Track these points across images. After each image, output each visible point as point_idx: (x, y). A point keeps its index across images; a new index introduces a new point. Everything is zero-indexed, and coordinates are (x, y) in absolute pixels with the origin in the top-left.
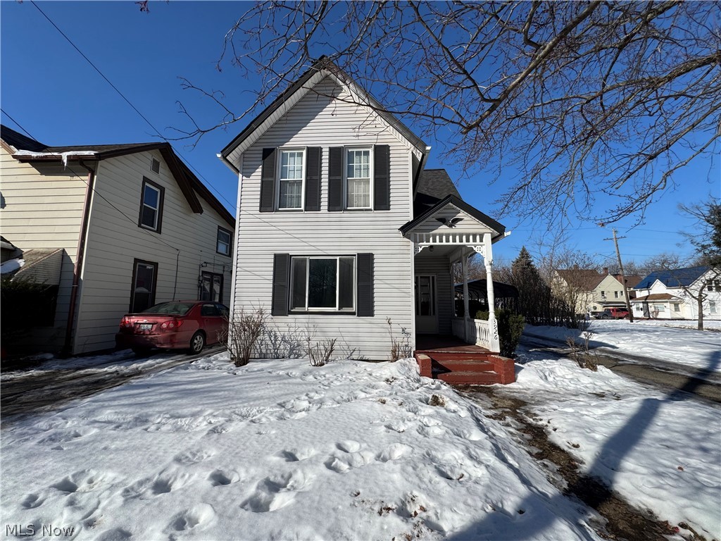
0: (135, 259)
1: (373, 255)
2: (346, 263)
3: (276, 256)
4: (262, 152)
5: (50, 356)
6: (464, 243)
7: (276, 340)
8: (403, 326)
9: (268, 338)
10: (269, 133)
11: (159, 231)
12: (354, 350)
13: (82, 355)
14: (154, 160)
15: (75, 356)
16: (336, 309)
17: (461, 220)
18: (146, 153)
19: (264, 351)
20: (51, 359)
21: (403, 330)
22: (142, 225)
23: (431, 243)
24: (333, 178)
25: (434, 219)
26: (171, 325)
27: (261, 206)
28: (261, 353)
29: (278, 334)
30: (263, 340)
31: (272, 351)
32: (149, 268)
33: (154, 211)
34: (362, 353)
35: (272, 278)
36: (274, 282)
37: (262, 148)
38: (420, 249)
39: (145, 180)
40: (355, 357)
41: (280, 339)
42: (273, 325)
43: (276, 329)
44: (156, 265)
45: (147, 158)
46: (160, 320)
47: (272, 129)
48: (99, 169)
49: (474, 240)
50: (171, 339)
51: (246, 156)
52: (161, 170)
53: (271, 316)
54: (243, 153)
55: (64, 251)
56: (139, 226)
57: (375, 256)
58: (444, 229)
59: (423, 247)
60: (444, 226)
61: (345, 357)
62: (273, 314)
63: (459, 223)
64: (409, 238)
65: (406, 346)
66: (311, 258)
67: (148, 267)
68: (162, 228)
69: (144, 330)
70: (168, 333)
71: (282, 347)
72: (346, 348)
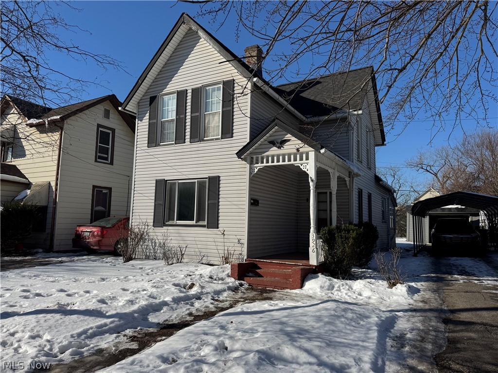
0: (93, 186)
1: (219, 177)
2: (201, 184)
3: (157, 181)
4: (149, 100)
5: (41, 250)
6: (292, 162)
7: (155, 246)
8: (239, 237)
9: (150, 245)
10: (154, 84)
11: (112, 163)
12: (204, 256)
13: (58, 252)
14: (105, 109)
15: (54, 252)
16: (194, 222)
17: (289, 140)
18: (99, 106)
19: (148, 254)
20: (41, 252)
21: (239, 241)
22: (98, 160)
23: (265, 164)
24: (193, 115)
25: (266, 142)
26: (100, 233)
27: (148, 143)
28: (146, 256)
29: (157, 241)
30: (147, 246)
31: (153, 254)
32: (105, 192)
33: (108, 148)
34: (209, 259)
35: (154, 198)
36: (155, 201)
37: (149, 97)
38: (256, 170)
39: (99, 126)
40: (204, 261)
41: (158, 245)
42: (154, 234)
43: (155, 237)
44: (110, 189)
45: (100, 109)
46: (94, 229)
47: (156, 80)
48: (65, 126)
49: (301, 159)
50: (99, 243)
51: (140, 104)
52: (111, 115)
53: (153, 228)
54: (139, 103)
55: (50, 183)
56: (96, 161)
57: (221, 178)
58: (274, 151)
59: (258, 168)
60: (275, 148)
61: (197, 261)
62: (154, 226)
63: (287, 144)
64: (246, 161)
65: (241, 254)
66: (180, 181)
67: (103, 191)
68: (114, 161)
69: (85, 236)
70: (97, 238)
71: (159, 251)
72: (198, 253)
